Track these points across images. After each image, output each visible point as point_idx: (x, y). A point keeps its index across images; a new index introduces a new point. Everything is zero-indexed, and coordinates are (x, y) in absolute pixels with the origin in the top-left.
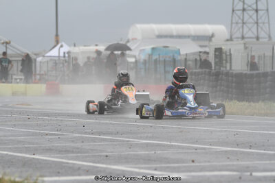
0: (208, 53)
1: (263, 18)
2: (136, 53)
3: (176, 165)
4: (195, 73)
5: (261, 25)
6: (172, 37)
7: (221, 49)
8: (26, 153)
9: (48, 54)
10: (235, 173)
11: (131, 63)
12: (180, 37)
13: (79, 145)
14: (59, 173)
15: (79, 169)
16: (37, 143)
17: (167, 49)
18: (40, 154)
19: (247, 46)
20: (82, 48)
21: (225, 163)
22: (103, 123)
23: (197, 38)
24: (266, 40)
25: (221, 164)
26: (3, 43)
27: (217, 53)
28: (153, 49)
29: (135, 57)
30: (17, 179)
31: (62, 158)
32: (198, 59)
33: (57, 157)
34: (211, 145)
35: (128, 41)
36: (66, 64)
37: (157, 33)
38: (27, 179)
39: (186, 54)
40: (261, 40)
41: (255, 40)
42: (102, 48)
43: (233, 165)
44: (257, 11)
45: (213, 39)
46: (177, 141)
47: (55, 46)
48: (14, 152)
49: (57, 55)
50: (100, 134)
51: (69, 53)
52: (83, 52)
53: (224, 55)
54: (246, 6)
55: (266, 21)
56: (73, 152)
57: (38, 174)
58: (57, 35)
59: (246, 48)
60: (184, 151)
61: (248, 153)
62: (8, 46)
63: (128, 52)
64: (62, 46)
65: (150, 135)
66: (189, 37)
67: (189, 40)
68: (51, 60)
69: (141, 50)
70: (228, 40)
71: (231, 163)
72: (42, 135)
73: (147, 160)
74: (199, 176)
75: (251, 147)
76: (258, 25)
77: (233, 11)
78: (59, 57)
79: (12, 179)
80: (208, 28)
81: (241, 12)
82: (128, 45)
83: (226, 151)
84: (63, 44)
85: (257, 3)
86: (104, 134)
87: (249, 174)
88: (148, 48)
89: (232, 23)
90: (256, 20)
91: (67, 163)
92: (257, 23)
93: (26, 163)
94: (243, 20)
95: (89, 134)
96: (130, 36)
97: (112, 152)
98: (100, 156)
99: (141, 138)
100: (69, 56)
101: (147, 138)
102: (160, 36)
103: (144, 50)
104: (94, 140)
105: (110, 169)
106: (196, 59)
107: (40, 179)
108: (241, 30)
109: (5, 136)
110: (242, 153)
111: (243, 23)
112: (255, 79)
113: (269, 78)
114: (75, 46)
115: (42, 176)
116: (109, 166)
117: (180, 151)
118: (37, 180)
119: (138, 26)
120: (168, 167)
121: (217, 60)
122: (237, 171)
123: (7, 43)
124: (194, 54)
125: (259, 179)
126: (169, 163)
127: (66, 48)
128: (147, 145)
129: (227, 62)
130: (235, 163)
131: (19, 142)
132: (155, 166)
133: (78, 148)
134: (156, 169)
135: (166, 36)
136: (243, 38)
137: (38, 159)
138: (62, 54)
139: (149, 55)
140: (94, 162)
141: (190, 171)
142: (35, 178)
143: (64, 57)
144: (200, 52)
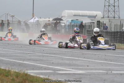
0: (94, 23)
1: (117, 9)
2: (65, 22)
3: (81, 67)
4: (89, 30)
5: (116, 12)
6: (79, 16)
7: (100, 21)
8: (20, 61)
9: (30, 21)
10: (105, 71)
11: (63, 26)
12: (83, 16)
13: (41, 58)
14: (33, 69)
15: (42, 67)
16: (25, 57)
17: (78, 20)
18: (26, 61)
19: (110, 20)
20: (43, 19)
21: (101, 67)
22: (51, 50)
23: (90, 17)
24: (118, 18)
25: (99, 67)
26: (12, 16)
27: (98, 23)
28: (72, 20)
29: (65, 23)
30: (17, 71)
31: (35, 63)
32: (90, 25)
33: (33, 63)
34: (95, 60)
35: (62, 17)
36: (37, 25)
37: (74, 14)
38: (20, 71)
39: (85, 23)
40: (115, 18)
41: (113, 18)
42: (51, 19)
43: (104, 68)
44: (114, 6)
45: (96, 17)
46: (81, 58)
47: (32, 18)
48: (15, 60)
49: (33, 22)
50: (50, 54)
51: (38, 21)
52: (44, 21)
53: (101, 24)
54: (110, 4)
55: (118, 11)
56: (39, 61)
57: (25, 69)
58: (33, 14)
59: (110, 21)
60: (84, 62)
61: (110, 64)
62: (13, 17)
63: (62, 21)
64: (35, 18)
65: (70, 55)
66: (86, 16)
67: (87, 17)
68: (31, 24)
69: (67, 21)
70: (102, 18)
71: (103, 67)
72: (27, 53)
73: (69, 65)
74: (90, 72)
75: (111, 61)
76: (114, 12)
77: (105, 6)
78: (34, 22)
79: (15, 71)
80: (94, 13)
81: (108, 7)
82: (62, 18)
83: (101, 63)
84: (36, 17)
85: (114, 3)
86: (52, 54)
87: (110, 72)
88: (70, 20)
89: (104, 11)
90: (114, 10)
91: (37, 65)
92: (114, 11)
93: (20, 65)
94: (109, 10)
95: (46, 54)
96: (63, 15)
97: (55, 61)
98: (50, 63)
99: (67, 56)
100: (38, 22)
101: (69, 56)
102: (75, 15)
103: (68, 21)
104: (48, 56)
105: (54, 68)
106: (89, 25)
107: (26, 71)
108: (108, 14)
109: (12, 54)
110: (107, 63)
111: (109, 11)
112: (113, 34)
113: (119, 33)
114: (40, 18)
115: (27, 70)
116: (54, 67)
117: (82, 62)
118: (25, 71)
119: (66, 11)
120: (78, 68)
121: (98, 26)
122: (106, 71)
123: (13, 16)
124: (88, 23)
125: (115, 74)
126: (78, 66)
127: (37, 19)
128: (69, 59)
129: (102, 27)
130: (105, 67)
131: (18, 56)
132: (72, 67)
133: (41, 59)
134: (73, 69)
135: (77, 16)
136: (108, 17)
137: (25, 63)
138: (35, 21)
139: (70, 23)
140: (47, 65)
141: (87, 70)
142: (24, 71)
143: (36, 22)
144: (91, 22)
